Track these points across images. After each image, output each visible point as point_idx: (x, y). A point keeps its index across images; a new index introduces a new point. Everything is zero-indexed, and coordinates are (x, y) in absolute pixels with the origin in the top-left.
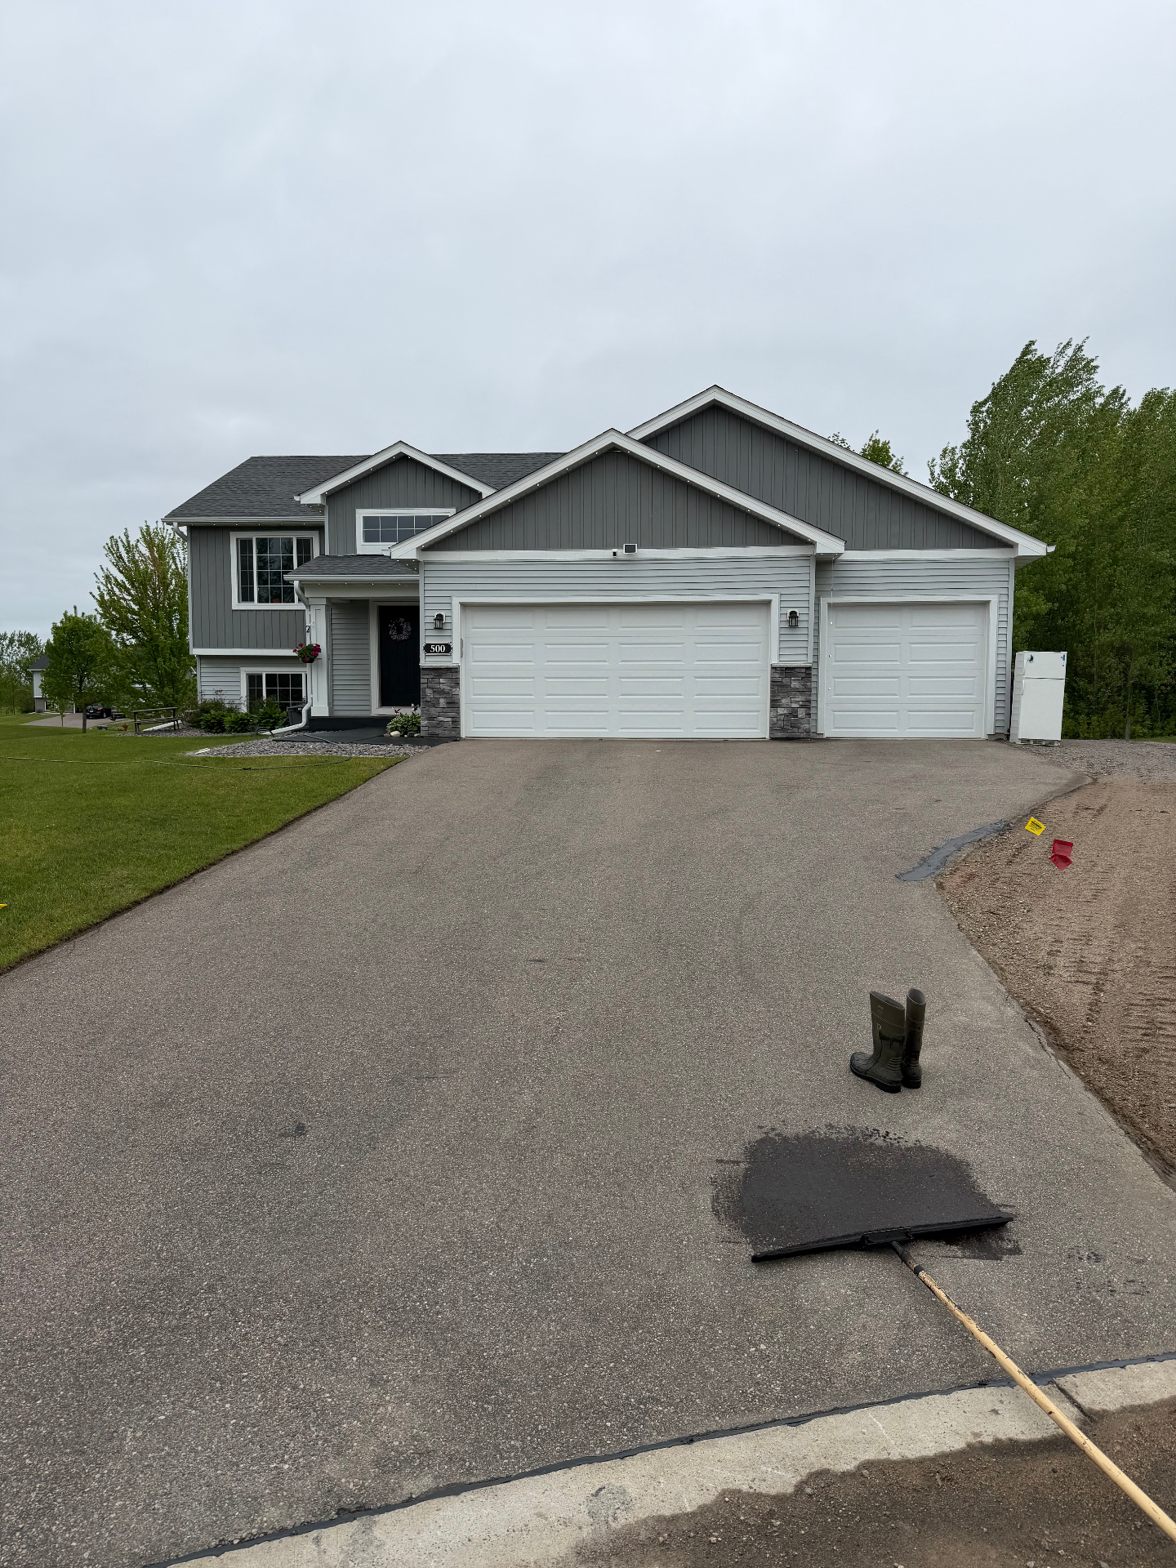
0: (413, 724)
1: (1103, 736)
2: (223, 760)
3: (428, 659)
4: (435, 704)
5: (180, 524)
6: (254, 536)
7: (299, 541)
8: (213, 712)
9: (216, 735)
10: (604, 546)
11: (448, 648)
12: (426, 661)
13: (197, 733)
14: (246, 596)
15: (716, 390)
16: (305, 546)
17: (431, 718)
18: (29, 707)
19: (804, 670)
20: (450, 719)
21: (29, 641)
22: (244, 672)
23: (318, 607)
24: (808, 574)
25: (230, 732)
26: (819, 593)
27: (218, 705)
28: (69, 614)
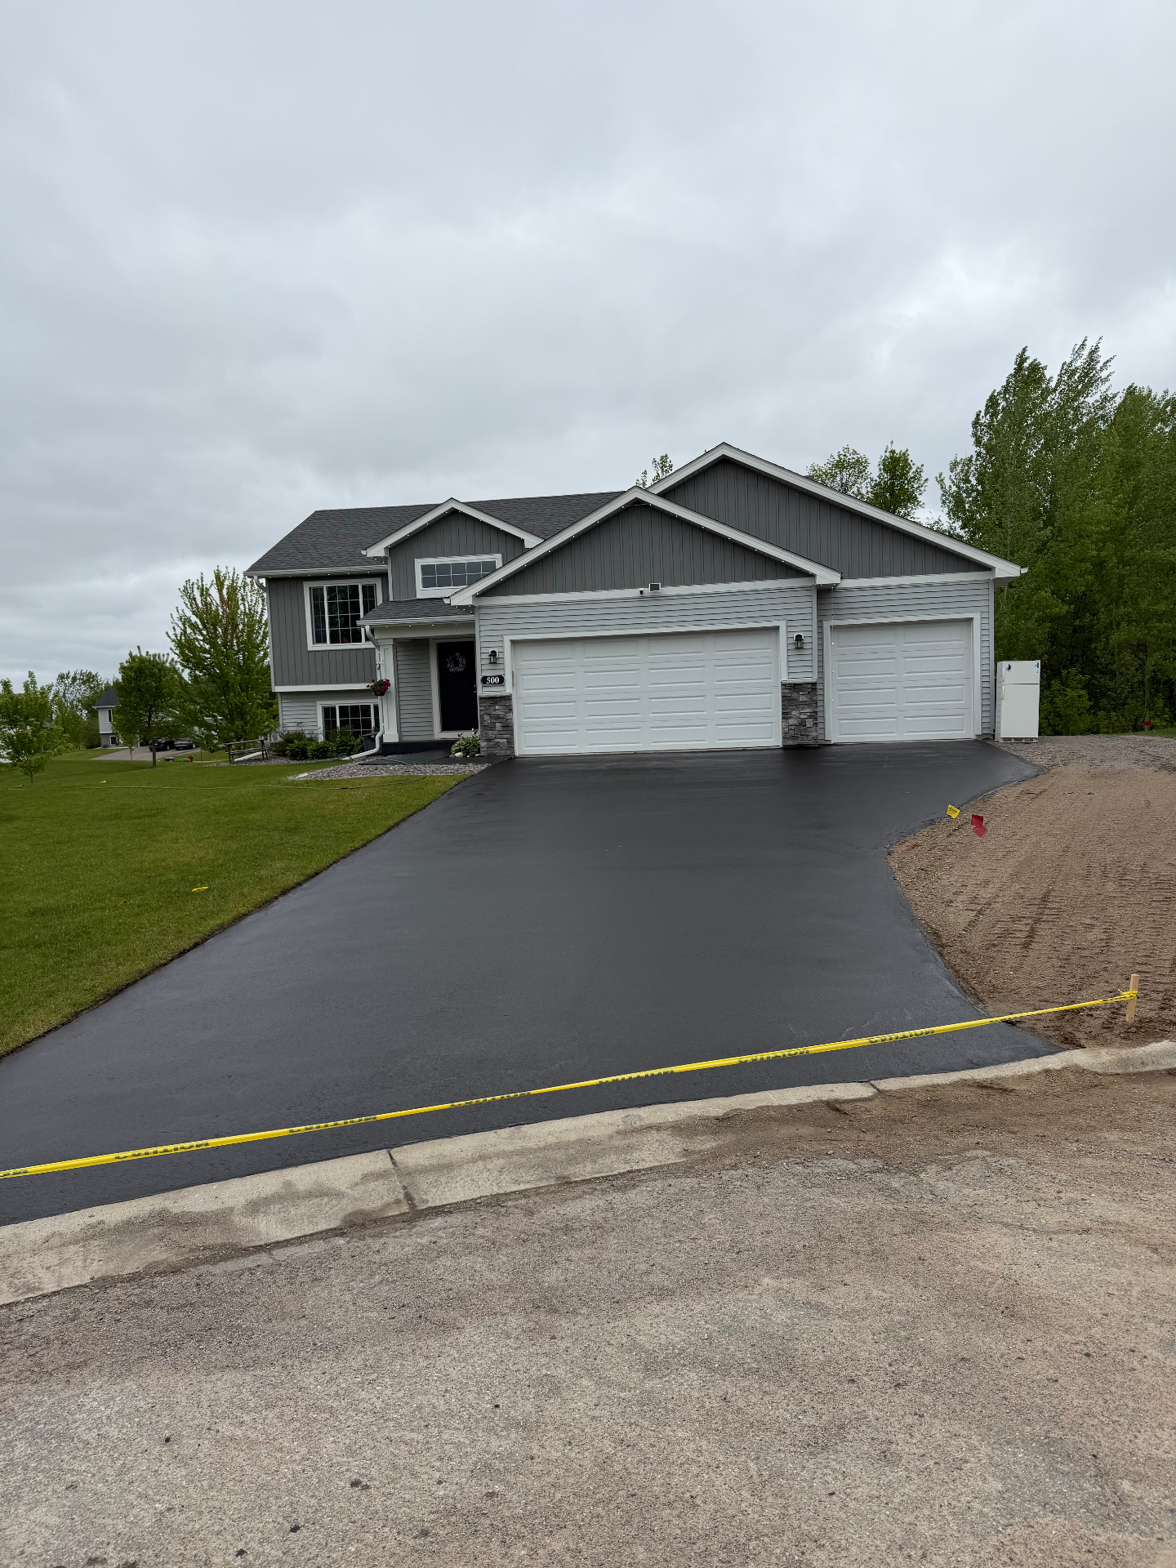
0: (474, 746)
1: (1124, 731)
2: (321, 782)
3: (485, 689)
4: (492, 728)
5: (259, 577)
6: (325, 585)
7: (364, 587)
8: (296, 742)
9: (300, 762)
10: (633, 587)
11: (502, 679)
12: (482, 691)
13: (283, 761)
14: (319, 638)
15: (724, 446)
16: (369, 591)
17: (489, 740)
18: (94, 741)
19: (810, 686)
20: (505, 740)
21: (89, 679)
22: (320, 705)
23: (386, 647)
24: (810, 604)
25: (313, 759)
26: (821, 618)
27: (299, 736)
28: (134, 654)
